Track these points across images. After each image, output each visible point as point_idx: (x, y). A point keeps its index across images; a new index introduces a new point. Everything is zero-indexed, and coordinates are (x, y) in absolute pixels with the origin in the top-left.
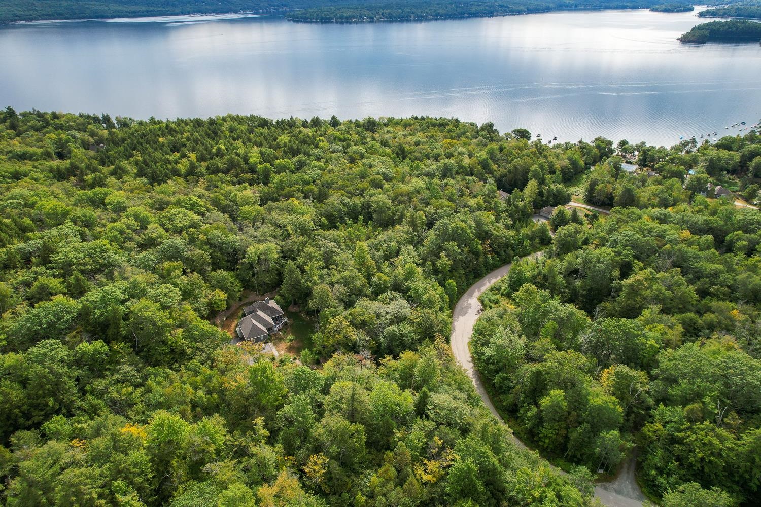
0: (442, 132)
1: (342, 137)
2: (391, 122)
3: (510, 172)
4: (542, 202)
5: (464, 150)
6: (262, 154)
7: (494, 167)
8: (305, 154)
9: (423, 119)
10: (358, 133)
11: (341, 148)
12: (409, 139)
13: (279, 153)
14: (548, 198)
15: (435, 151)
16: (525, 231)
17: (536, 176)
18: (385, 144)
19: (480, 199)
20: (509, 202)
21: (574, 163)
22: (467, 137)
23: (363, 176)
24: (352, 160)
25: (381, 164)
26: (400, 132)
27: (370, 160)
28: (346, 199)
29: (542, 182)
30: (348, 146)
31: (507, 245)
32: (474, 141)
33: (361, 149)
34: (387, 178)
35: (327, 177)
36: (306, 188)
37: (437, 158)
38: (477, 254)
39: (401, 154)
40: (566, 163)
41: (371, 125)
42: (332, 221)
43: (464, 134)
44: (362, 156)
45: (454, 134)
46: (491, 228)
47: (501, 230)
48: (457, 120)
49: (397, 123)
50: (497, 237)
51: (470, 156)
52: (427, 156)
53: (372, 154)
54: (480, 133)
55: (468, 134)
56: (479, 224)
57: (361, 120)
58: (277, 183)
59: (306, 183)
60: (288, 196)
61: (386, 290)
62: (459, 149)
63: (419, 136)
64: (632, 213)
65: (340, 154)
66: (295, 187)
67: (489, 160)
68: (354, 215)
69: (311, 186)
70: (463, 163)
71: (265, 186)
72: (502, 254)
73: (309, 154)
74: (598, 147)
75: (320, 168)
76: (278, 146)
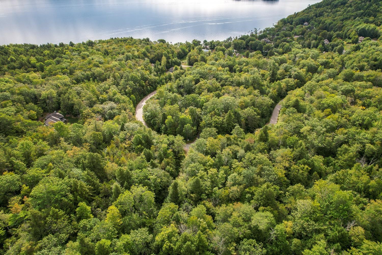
0: (125, 43)
1: (77, 49)
2: (100, 41)
3: (156, 56)
4: (169, 66)
5: (135, 49)
6: (37, 59)
7: (149, 55)
8: (59, 57)
9: (116, 39)
10: (85, 47)
11: (77, 54)
12: (110, 47)
13: (45, 58)
14: (171, 64)
15: (122, 51)
16: (163, 77)
17: (166, 55)
18: (98, 50)
19: (142, 66)
20: (155, 67)
21: (183, 51)
22: (137, 44)
23: (89, 63)
24: (84, 58)
25: (97, 58)
26: (105, 46)
27: (92, 57)
28: (83, 73)
29: (168, 58)
30: (80, 52)
31: (155, 82)
32: (140, 45)
33: (87, 53)
34: (101, 63)
35: (72, 65)
36: (63, 70)
37: (123, 54)
38: (143, 86)
39: (106, 53)
40: (180, 50)
41: (91, 44)
42: (78, 81)
43: (135, 43)
44: (88, 56)
45: (131, 44)
46: (148, 76)
47: (152, 77)
48: (132, 38)
49: (104, 42)
50: (150, 80)
51: (138, 51)
52: (119, 54)
53: (92, 54)
54: (143, 42)
55: (137, 43)
56: (142, 75)
57: (85, 42)
58: (48, 70)
59: (63, 69)
60: (55, 75)
61: (106, 101)
62: (133, 49)
63: (114, 46)
64: (202, 64)
65: (77, 56)
66: (58, 71)
67: (146, 52)
68: (88, 78)
69: (66, 69)
70: (135, 54)
71: (42, 72)
72: (154, 86)
73: (62, 57)
74: (194, 43)
75: (68, 62)
76: (44, 55)
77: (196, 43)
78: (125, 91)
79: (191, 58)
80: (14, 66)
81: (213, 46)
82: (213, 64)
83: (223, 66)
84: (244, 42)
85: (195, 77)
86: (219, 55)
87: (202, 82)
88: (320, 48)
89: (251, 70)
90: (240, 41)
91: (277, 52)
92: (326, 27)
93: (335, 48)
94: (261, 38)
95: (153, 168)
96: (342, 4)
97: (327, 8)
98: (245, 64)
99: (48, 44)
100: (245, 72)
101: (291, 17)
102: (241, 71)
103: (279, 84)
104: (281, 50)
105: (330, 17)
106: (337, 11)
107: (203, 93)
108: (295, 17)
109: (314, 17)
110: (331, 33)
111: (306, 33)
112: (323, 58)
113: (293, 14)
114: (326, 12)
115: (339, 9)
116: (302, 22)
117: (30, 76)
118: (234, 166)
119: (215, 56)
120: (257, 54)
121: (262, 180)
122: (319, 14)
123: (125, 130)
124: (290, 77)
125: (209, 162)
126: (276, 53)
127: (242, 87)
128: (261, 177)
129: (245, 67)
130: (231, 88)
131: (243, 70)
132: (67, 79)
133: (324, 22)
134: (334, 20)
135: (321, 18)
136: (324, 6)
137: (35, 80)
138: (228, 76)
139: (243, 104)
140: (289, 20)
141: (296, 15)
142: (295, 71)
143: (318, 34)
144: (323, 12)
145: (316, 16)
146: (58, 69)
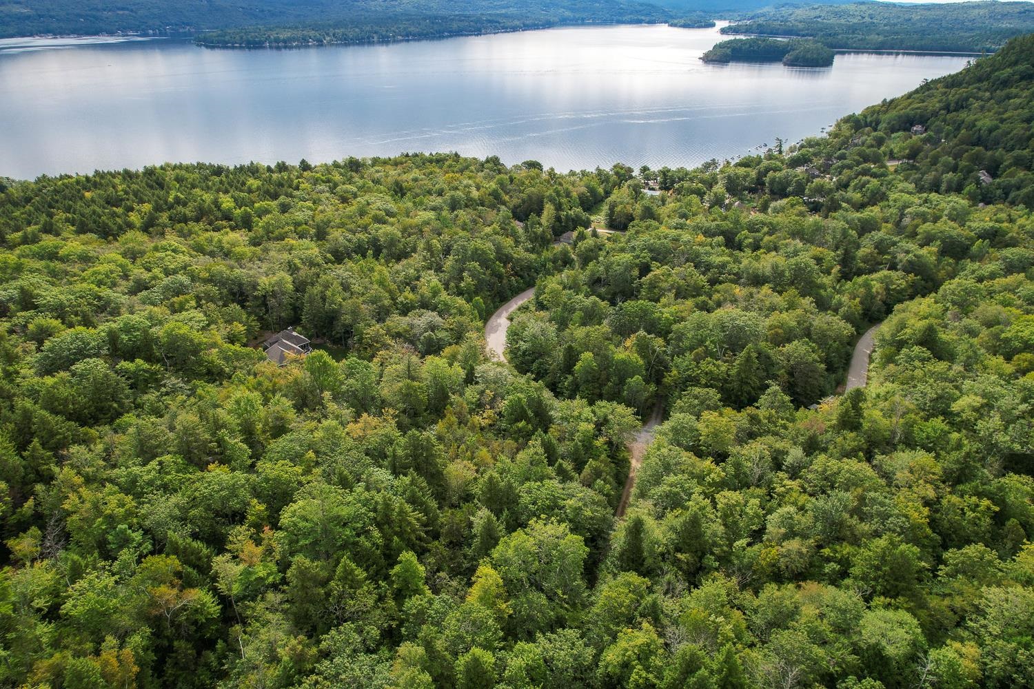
0: (441, 168)
1: (324, 178)
2: (376, 161)
3: (524, 201)
4: (561, 228)
5: (470, 182)
6: (236, 200)
7: (507, 198)
8: (287, 195)
9: (416, 155)
10: (341, 174)
11: (327, 189)
12: (404, 177)
13: (253, 196)
14: (566, 222)
15: (437, 186)
16: (546, 254)
17: (552, 200)
18: (377, 182)
19: (496, 226)
20: (526, 229)
21: (592, 191)
22: (472, 172)
23: (362, 213)
24: (344, 200)
25: (379, 201)
26: (392, 172)
27: (366, 197)
28: (350, 236)
29: (559, 207)
30: (336, 185)
31: (529, 268)
32: (479, 174)
33: (352, 188)
34: (390, 214)
35: (319, 217)
36: (300, 229)
37: (440, 193)
38: (500, 277)
39: (399, 191)
40: (583, 189)
41: (354, 166)
42: (339, 257)
43: (467, 168)
44: (355, 196)
45: (455, 169)
46: (511, 251)
47: (520, 253)
48: (456, 155)
49: (385, 162)
50: (518, 260)
51: (478, 189)
52: (429, 192)
53: (365, 192)
54: (486, 166)
55: (472, 168)
56: (499, 249)
57: (340, 161)
58: (263, 227)
59: (297, 224)
60: (281, 238)
61: (414, 308)
62: (465, 182)
63: (416, 173)
64: (650, 225)
65: (328, 195)
66: (287, 229)
67: (500, 191)
68: (361, 250)
69: (304, 226)
70: (472, 195)
71: (250, 231)
72: (526, 277)
73: (292, 196)
74: (617, 173)
75: (309, 208)
76: (250, 191)
77: (623, 172)
78: (457, 287)
79: (618, 209)
80: (185, 214)
81: (668, 181)
82: (680, 227)
83: (708, 233)
84: (753, 173)
85: (638, 257)
86: (690, 205)
87: (657, 271)
88: (969, 193)
89: (786, 246)
90: (742, 171)
91: (848, 201)
92: (979, 139)
93: (1012, 195)
94: (795, 163)
95: (563, 481)
96: (1022, 79)
97: (979, 89)
98: (766, 229)
99: (252, 163)
100: (769, 250)
101: (872, 111)
102: (756, 247)
103: (867, 285)
104: (857, 196)
105: (989, 111)
106: (1009, 97)
107: (663, 300)
108: (886, 112)
109: (942, 112)
110: (997, 154)
111: (922, 154)
112: (984, 218)
113: (879, 102)
114: (977, 99)
115: (1014, 91)
116: (906, 124)
117: (225, 239)
118: (780, 489)
119: (681, 207)
120: (792, 206)
121: (865, 527)
122: (957, 103)
123: (477, 383)
124: (893, 267)
125: (712, 475)
126: (844, 205)
127: (766, 289)
128: (862, 520)
129: (767, 238)
130: (738, 291)
131: (762, 244)
132: (312, 249)
133: (974, 126)
134: (1002, 121)
135: (963, 115)
136: (969, 84)
137: (238, 249)
138: (727, 259)
139: (780, 331)
140: (869, 120)
141: (889, 105)
142: (907, 252)
143: (957, 156)
144: (967, 99)
145: (947, 108)
146: (287, 224)
